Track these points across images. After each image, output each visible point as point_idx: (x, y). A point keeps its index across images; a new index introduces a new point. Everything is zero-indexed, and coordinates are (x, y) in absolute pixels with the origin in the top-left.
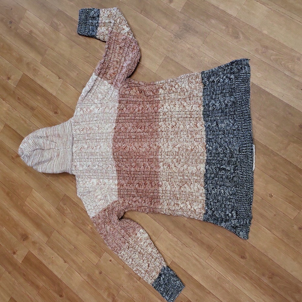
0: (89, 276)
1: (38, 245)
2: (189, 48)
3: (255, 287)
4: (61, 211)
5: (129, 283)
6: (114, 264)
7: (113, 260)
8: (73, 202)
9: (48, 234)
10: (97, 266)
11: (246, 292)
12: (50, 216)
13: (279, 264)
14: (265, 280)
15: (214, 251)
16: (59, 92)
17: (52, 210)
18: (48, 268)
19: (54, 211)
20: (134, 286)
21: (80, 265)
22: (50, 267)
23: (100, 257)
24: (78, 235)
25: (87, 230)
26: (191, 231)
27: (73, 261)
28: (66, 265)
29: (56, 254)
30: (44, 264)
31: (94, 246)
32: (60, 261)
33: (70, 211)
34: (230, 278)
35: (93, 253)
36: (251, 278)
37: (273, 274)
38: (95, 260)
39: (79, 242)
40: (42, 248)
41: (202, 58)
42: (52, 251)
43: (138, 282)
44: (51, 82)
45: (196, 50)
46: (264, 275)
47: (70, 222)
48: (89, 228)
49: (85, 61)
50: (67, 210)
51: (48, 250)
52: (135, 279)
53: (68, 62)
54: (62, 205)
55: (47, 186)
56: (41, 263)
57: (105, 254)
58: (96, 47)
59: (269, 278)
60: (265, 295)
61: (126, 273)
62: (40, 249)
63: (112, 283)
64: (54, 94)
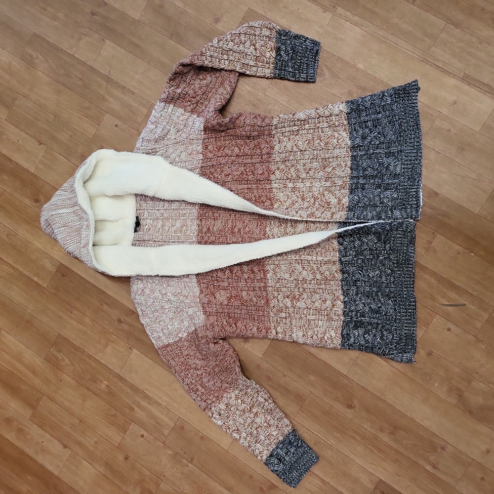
0: (107, 465)
1: (15, 423)
2: (249, 92)
3: (371, 450)
4: (54, 364)
5: (175, 469)
6: (148, 441)
7: (146, 434)
8: (73, 346)
9: (32, 403)
10: (120, 447)
11: (358, 461)
12: (33, 372)
13: (402, 411)
14: (385, 438)
15: (307, 401)
16: (41, 166)
17: (38, 362)
18: (35, 461)
19: (41, 364)
20: (183, 474)
21: (92, 449)
22: (40, 459)
23: (125, 432)
24: (84, 400)
25: (100, 389)
26: (269, 374)
27: (79, 444)
28: (67, 452)
29: (48, 435)
30: (27, 455)
31: (114, 416)
32: (56, 447)
33: (69, 362)
34: (332, 441)
35: (112, 427)
36: (364, 438)
37: (395, 428)
38: (115, 436)
39: (87, 411)
40: (24, 428)
41: (270, 107)
42: (41, 431)
43: (190, 465)
44: (27, 151)
45: (260, 94)
46: (382, 430)
47: (69, 379)
48: (104, 386)
49: (83, 115)
50: (63, 360)
51: (35, 431)
52: (185, 461)
53: (54, 116)
54: (55, 353)
55: (26, 323)
56: (23, 453)
57: (133, 427)
58: (100, 92)
59: (390, 433)
60: (385, 461)
61: (169, 452)
62: (20, 431)
63: (147, 473)
64: (32, 170)
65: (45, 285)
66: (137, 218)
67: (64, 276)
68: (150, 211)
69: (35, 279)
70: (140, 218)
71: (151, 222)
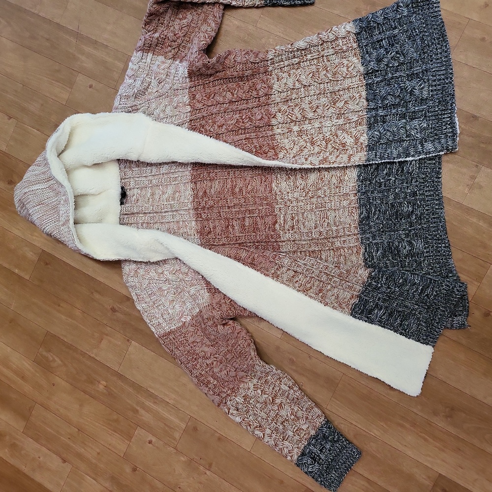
0: (113, 479)
1: (8, 438)
2: (238, 27)
3: (426, 440)
4: (44, 365)
5: (191, 479)
6: (157, 448)
7: (154, 439)
8: (64, 343)
9: (23, 413)
10: (126, 457)
11: (409, 453)
12: (23, 378)
13: (460, 388)
14: (440, 423)
15: (339, 385)
16: (12, 143)
17: (27, 365)
18: (33, 480)
19: (29, 367)
20: (200, 483)
21: (94, 461)
22: (38, 477)
23: (130, 437)
24: (81, 405)
25: (98, 391)
26: (291, 357)
27: (80, 456)
28: (68, 467)
29: (44, 449)
30: (24, 474)
31: (117, 421)
32: (55, 462)
33: (60, 362)
34: (375, 431)
35: (115, 434)
36: (414, 424)
37: (452, 409)
38: (119, 444)
39: (85, 418)
40: (17, 442)
41: (263, 41)
42: (37, 445)
43: (208, 472)
45: (251, 27)
46: (435, 413)
47: (63, 383)
48: (101, 387)
49: (54, 80)
50: (54, 360)
51: (30, 445)
52: (202, 468)
53: (22, 85)
54: (44, 353)
55: (10, 323)
56: (19, 471)
57: (139, 432)
58: (70, 50)
59: (447, 417)
60: (443, 451)
61: (182, 459)
62: (14, 446)
63: (159, 485)
65: (27, 277)
66: (122, 188)
67: (47, 264)
68: (138, 179)
69: (17, 271)
70: (126, 188)
71: (139, 192)
